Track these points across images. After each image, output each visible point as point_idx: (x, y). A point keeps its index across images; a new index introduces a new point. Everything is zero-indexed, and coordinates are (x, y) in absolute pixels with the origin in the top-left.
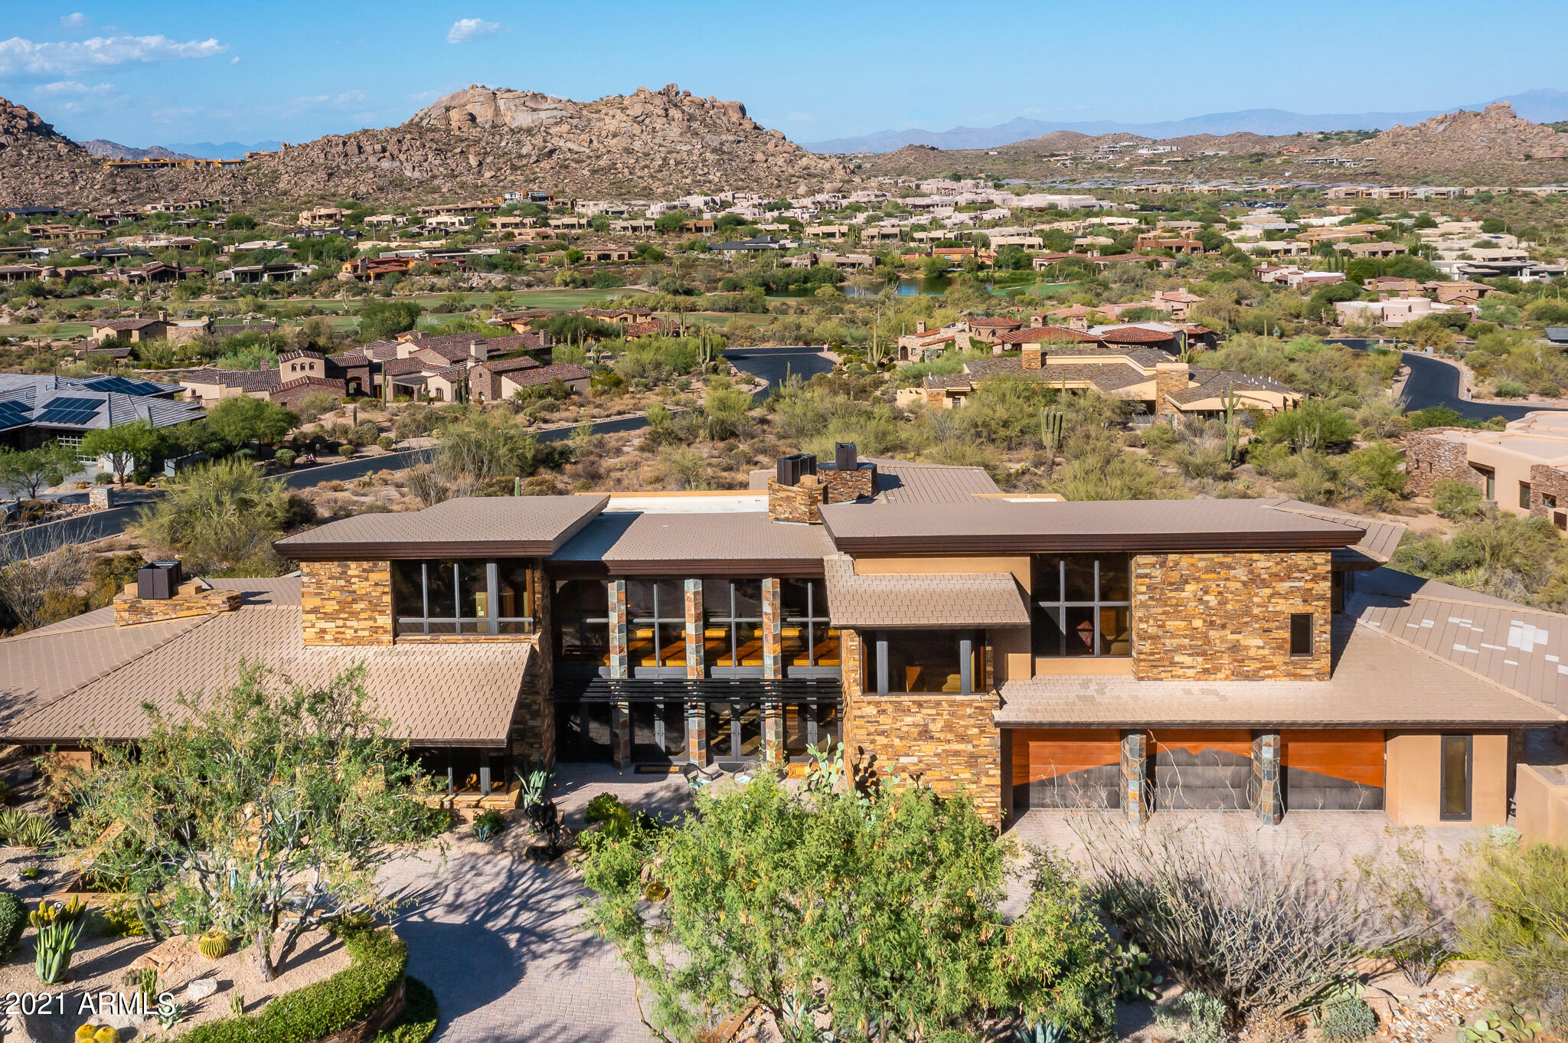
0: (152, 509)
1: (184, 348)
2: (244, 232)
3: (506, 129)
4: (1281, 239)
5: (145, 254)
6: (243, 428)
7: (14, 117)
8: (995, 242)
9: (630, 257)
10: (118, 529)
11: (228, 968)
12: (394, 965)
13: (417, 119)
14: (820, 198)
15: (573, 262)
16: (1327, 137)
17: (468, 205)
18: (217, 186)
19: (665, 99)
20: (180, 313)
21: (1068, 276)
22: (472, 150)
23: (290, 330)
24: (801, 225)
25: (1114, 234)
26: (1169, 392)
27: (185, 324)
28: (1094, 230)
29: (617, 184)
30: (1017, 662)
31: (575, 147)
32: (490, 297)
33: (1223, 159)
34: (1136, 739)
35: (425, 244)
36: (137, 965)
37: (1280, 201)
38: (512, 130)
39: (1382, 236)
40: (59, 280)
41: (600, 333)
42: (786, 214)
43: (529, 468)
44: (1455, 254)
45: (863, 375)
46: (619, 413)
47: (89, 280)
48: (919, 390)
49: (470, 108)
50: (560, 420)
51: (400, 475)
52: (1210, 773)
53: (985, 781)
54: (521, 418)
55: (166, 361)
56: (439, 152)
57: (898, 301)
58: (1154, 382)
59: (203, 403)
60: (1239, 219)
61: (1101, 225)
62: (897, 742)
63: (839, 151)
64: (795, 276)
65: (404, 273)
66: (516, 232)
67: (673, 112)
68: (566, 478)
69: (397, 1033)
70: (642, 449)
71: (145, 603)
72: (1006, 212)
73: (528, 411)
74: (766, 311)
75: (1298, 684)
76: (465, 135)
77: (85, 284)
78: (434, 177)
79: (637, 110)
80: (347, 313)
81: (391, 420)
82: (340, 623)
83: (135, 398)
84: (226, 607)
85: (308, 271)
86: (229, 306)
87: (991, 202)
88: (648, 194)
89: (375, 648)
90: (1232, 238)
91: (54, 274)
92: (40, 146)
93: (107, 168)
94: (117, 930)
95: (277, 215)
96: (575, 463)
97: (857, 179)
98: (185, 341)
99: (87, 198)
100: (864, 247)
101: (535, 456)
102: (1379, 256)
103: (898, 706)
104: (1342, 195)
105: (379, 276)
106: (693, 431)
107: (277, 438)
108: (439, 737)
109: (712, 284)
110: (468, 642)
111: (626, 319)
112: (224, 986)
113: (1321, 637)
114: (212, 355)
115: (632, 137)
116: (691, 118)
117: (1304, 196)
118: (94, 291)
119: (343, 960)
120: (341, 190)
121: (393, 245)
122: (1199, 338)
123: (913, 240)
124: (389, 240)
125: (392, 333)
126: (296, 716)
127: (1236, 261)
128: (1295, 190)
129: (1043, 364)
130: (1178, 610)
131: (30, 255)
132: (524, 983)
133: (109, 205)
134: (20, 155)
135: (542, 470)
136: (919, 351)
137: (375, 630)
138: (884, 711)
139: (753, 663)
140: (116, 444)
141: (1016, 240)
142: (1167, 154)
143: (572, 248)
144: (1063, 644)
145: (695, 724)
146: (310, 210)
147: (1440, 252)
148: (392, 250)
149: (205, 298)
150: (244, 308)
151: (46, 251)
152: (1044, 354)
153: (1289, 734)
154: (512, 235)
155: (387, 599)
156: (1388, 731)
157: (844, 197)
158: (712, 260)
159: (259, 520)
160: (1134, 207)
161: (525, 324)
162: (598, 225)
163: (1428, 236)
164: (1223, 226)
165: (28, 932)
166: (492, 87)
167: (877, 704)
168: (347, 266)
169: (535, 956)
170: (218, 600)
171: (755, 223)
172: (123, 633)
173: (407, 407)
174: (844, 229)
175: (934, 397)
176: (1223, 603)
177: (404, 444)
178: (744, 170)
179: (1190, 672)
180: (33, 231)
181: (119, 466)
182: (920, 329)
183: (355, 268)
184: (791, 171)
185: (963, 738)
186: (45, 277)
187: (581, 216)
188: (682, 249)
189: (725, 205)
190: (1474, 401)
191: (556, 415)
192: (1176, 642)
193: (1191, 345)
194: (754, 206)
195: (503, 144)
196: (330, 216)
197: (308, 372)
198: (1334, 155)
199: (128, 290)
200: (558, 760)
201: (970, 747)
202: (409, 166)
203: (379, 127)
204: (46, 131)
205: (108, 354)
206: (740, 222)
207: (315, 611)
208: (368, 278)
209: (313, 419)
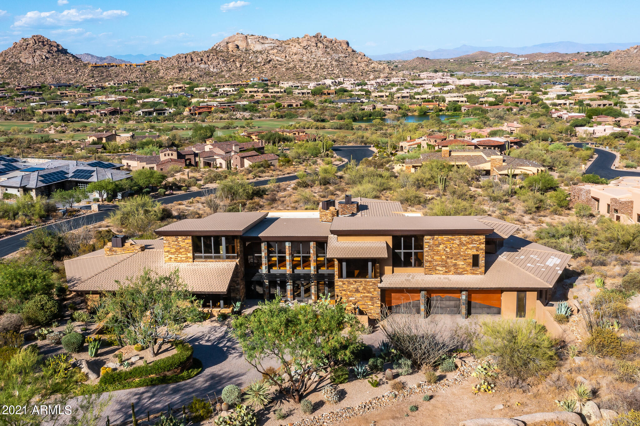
0: (114, 213)
1: (123, 145)
2: (146, 94)
3: (251, 51)
4: (563, 99)
5: (107, 104)
6: (146, 181)
7: (52, 46)
8: (448, 100)
9: (301, 105)
10: (102, 219)
11: (142, 353)
12: (189, 353)
13: (215, 47)
14: (378, 80)
15: (278, 108)
16: (589, 54)
17: (236, 83)
18: (134, 75)
19: (316, 39)
20: (121, 129)
21: (475, 114)
22: (237, 60)
23: (164, 138)
24: (370, 92)
25: (496, 97)
26: (495, 167)
27: (122, 135)
28: (488, 95)
29: (296, 74)
30: (388, 269)
31: (279, 59)
32: (244, 123)
33: (546, 63)
34: (423, 292)
35: (218, 100)
36: (117, 352)
37: (566, 82)
38: (254, 52)
39: (605, 97)
40: (73, 115)
41: (285, 140)
42: (364, 87)
43: (251, 197)
44: (632, 105)
45: (384, 158)
46: (288, 174)
47: (84, 115)
48: (403, 165)
49: (236, 43)
50: (265, 177)
51: (203, 199)
52: (448, 303)
53: (375, 305)
54: (250, 176)
55: (115, 150)
56: (224, 61)
57: (405, 125)
58: (490, 163)
59: (131, 168)
60: (548, 90)
61: (491, 93)
62: (349, 293)
63: (389, 59)
64: (366, 114)
65: (210, 112)
66: (255, 94)
67: (319, 44)
68: (264, 200)
69: (190, 371)
70: (293, 189)
71: (114, 248)
72: (454, 87)
73: (253, 173)
74: (353, 129)
75: (474, 276)
76: (235, 54)
77: (83, 116)
78: (222, 71)
79: (304, 44)
80: (187, 129)
81: (202, 176)
82: (176, 255)
83: (106, 169)
84: (140, 250)
85: (172, 111)
86: (140, 126)
87: (448, 82)
88: (309, 79)
89: (187, 263)
90: (544, 98)
91: (71, 112)
92: (63, 58)
93: (90, 67)
94: (110, 344)
95: (159, 87)
96: (268, 195)
97: (394, 73)
98: (123, 142)
99: (83, 79)
100: (395, 102)
101: (253, 193)
102: (602, 106)
103: (349, 282)
104: (592, 79)
105: (200, 114)
106: (313, 182)
107: (159, 184)
108: (206, 290)
109: (333, 117)
110: (216, 261)
111: (295, 134)
112: (141, 358)
113: (482, 261)
114: (133, 148)
115: (303, 55)
116: (327, 47)
117: (577, 80)
118: (87, 119)
119: (175, 352)
120: (185, 77)
121: (206, 100)
122: (516, 143)
123: (415, 98)
124: (204, 98)
125: (204, 139)
126: (160, 284)
127: (543, 108)
128: (573, 77)
129: (450, 155)
130: (437, 254)
131: (60, 104)
132: (228, 360)
133: (91, 83)
134: (55, 62)
135: (255, 197)
136: (407, 148)
137: (187, 258)
138: (344, 284)
139: (308, 268)
140: (100, 188)
141: (456, 99)
142: (523, 61)
143: (278, 102)
144: (403, 263)
145: (289, 288)
146: (172, 85)
147: (626, 105)
148: (205, 102)
149: (131, 122)
150: (146, 127)
151: (67, 102)
152: (450, 152)
153: (470, 291)
154: (253, 96)
155: (191, 248)
156: (501, 291)
157: (388, 80)
158: (333, 107)
159: (152, 217)
160: (506, 84)
161: (256, 136)
162: (288, 92)
163: (624, 98)
164: (541, 93)
165: (85, 344)
166: (246, 34)
167: (342, 281)
168: (187, 109)
169: (231, 354)
170: (138, 248)
171: (351, 91)
172: (108, 258)
173: (208, 171)
174: (387, 94)
175: (408, 168)
176: (452, 251)
177: (207, 186)
178: (348, 69)
179: (441, 272)
180: (61, 94)
181: (101, 195)
182: (409, 139)
183: (190, 110)
184: (367, 69)
185: (369, 292)
186: (67, 114)
187: (281, 88)
188: (321, 102)
189: (340, 83)
190: (617, 169)
191: (264, 174)
192: (437, 263)
193: (511, 146)
194: (352, 84)
195: (250, 57)
196: (180, 88)
197: (170, 157)
198: (591, 62)
199: (100, 119)
200: (247, 299)
201: (371, 295)
202: (212, 67)
203: (199, 50)
204: (64, 52)
205: (94, 147)
206: (346, 91)
207: (168, 252)
208: (196, 114)
209: (172, 176)
